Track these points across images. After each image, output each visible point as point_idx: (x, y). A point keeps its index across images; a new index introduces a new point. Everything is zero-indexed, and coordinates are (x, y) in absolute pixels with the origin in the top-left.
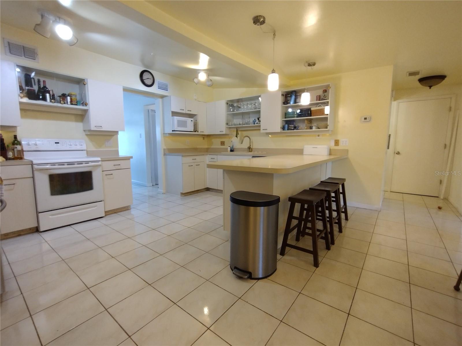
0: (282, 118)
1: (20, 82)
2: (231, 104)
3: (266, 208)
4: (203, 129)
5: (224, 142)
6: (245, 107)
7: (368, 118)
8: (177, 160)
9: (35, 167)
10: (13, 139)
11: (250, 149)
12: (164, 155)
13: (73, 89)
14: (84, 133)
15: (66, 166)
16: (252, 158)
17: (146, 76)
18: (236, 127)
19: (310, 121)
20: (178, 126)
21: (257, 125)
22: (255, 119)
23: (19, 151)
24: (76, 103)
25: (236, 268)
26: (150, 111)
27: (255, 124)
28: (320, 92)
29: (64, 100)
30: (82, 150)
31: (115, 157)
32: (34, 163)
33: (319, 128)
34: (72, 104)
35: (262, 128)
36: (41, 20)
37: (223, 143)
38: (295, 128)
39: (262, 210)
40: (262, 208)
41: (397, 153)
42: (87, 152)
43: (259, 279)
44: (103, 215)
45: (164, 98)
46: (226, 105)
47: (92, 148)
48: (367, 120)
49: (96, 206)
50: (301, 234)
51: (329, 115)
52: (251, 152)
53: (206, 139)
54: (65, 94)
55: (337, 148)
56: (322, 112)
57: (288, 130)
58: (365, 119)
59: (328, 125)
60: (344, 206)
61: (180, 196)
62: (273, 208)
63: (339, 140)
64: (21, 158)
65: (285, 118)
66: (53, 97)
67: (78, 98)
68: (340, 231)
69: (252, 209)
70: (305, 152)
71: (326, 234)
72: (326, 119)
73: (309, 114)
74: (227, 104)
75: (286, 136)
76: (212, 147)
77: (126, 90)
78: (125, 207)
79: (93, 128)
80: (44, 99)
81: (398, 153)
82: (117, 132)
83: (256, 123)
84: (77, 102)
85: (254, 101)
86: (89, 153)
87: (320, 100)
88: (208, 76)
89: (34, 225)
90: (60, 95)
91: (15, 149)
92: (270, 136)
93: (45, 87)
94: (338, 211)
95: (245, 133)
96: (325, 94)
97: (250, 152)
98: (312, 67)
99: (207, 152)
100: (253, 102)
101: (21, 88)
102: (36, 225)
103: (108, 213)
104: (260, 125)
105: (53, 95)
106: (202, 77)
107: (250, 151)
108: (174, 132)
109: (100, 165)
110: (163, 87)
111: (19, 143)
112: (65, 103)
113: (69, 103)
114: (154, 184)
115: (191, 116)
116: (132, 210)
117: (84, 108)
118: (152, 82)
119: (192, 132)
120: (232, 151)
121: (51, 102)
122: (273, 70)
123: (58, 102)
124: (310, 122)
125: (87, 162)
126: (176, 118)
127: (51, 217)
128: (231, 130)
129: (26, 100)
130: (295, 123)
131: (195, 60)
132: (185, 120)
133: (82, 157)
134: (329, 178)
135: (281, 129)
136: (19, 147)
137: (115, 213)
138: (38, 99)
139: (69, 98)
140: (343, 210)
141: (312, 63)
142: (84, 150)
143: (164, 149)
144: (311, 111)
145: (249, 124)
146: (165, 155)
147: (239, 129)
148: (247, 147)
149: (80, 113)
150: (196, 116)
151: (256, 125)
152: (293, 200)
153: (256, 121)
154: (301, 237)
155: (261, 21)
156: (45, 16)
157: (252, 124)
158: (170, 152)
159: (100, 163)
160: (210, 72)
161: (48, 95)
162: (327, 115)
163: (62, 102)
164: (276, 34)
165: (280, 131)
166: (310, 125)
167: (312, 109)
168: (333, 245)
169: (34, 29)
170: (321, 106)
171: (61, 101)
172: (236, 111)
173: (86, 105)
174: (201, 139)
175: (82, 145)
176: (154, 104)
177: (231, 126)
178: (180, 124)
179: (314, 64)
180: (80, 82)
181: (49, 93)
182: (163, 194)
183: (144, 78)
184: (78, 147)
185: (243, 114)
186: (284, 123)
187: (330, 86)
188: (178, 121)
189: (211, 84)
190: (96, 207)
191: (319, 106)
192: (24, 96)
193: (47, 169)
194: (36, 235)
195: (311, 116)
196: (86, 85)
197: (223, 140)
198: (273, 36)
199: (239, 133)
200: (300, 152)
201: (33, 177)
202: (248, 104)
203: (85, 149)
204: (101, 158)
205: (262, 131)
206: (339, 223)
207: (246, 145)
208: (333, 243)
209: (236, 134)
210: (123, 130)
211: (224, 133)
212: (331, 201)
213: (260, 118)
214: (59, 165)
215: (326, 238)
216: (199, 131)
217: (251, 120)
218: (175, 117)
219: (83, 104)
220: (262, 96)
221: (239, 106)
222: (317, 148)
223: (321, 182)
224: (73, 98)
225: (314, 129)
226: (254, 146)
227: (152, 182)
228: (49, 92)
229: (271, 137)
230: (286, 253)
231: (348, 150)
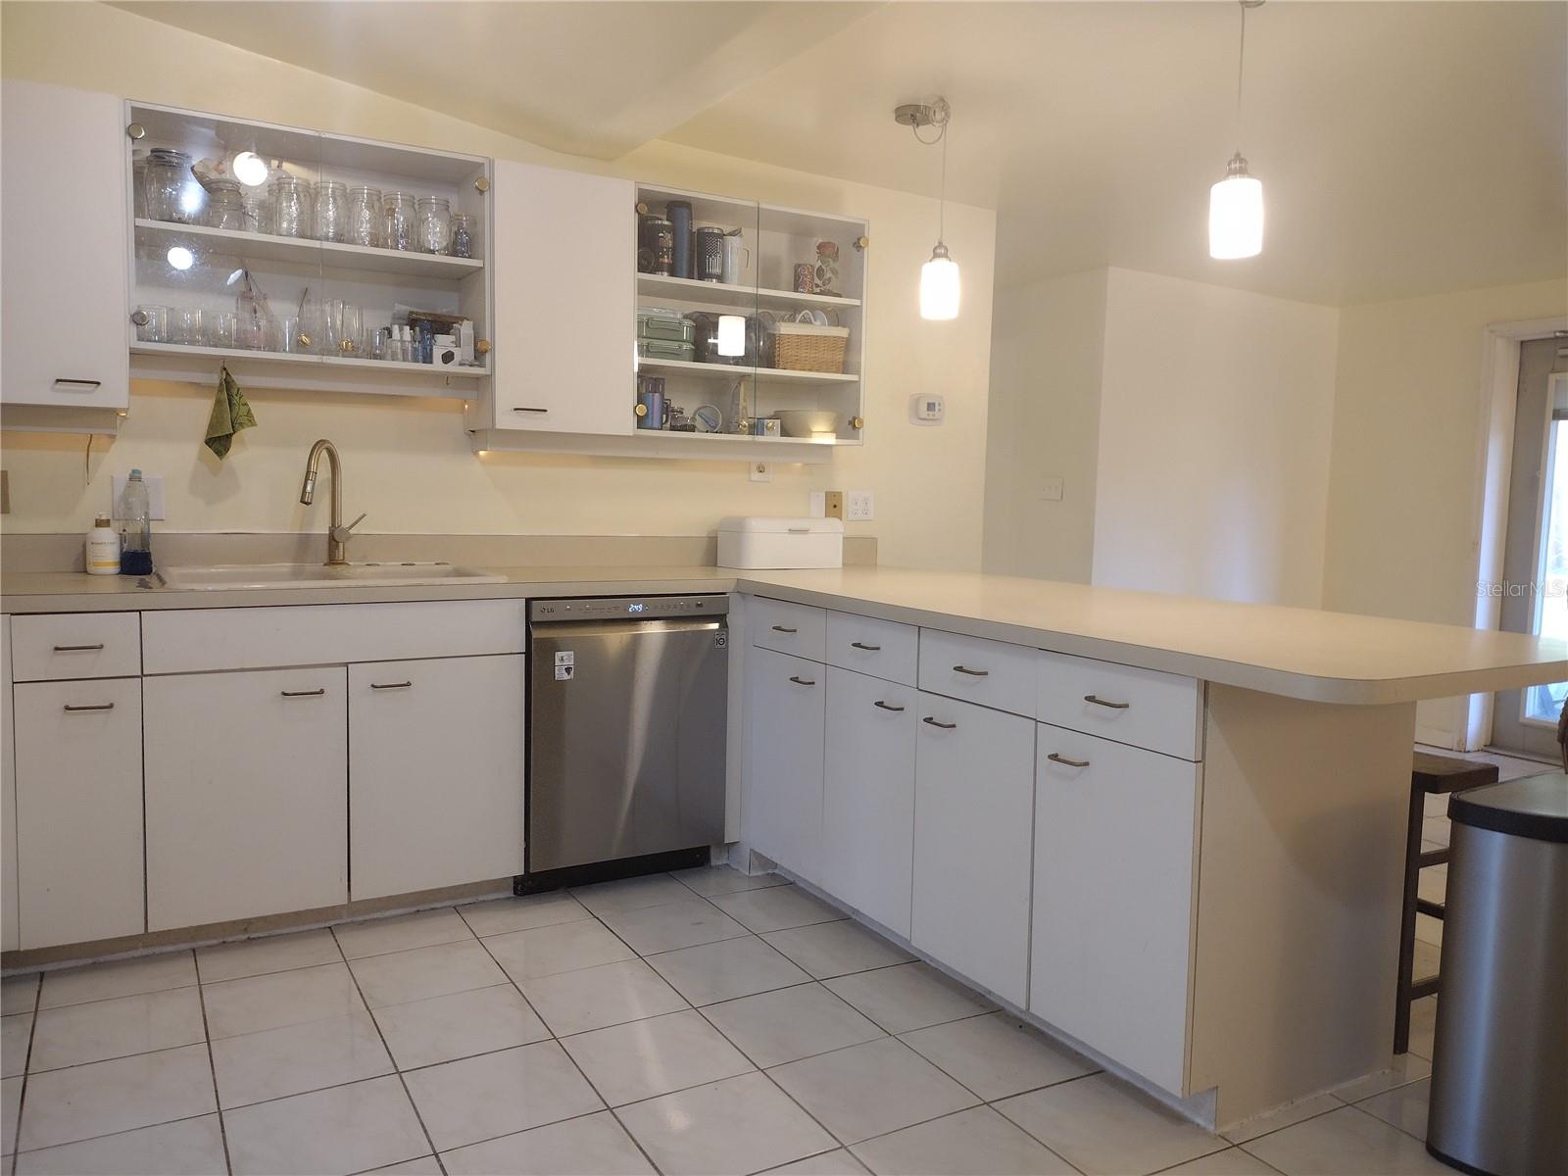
7: (940, 404)
18: (224, 358)
21: (450, 369)
33: (789, 433)
46: (127, 143)
48: (936, 413)
57: (668, 427)
58: (931, 406)
59: (861, 424)
63: (840, 493)
83: (438, 353)
87: (811, 292)
92: (482, 453)
96: (833, 264)
104: (473, 371)
107: (339, 554)
120: (137, 561)
128: (162, 376)
144: (771, 338)
147: (241, 380)
151: (438, 365)
165: (631, 434)
167: (779, 329)
170: (811, 323)
177: (171, 342)
179: (927, 119)
187: (867, 235)
191: (803, 321)
205: (506, 419)
209: (230, 422)
211: (101, 399)
222: (805, 531)
229: (483, 462)
231: (875, 540)
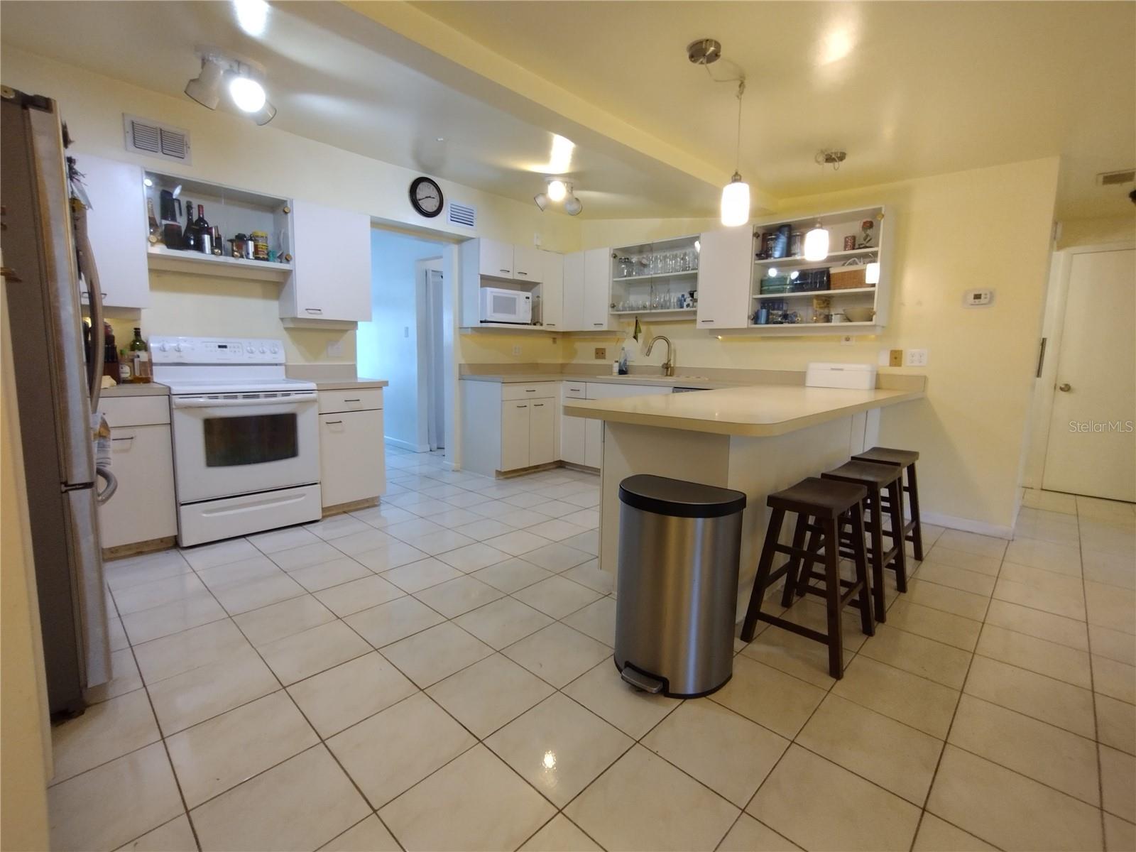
0: (754, 294)
1: (151, 210)
2: (623, 257)
3: (709, 520)
4: (555, 318)
5: (604, 349)
6: (660, 266)
7: (986, 294)
8: (490, 392)
9: (176, 400)
10: (132, 337)
11: (667, 368)
12: (459, 379)
13: (260, 224)
14: (281, 325)
15: (240, 401)
16: (673, 392)
17: (423, 191)
18: (636, 314)
19: (827, 301)
20: (494, 311)
21: (689, 309)
22: (683, 296)
23: (143, 364)
24: (266, 257)
25: (628, 665)
26: (430, 274)
27: (682, 307)
28: (855, 228)
29: (240, 248)
30: (276, 365)
31: (347, 383)
32: (173, 392)
33: (850, 320)
34: (257, 258)
35: (700, 317)
36: (201, 70)
37: (600, 353)
38: (786, 317)
39: (698, 526)
40: (700, 520)
41: (1062, 389)
42: (286, 369)
43: (685, 697)
44: (319, 516)
45: (465, 245)
46: (612, 259)
47: (298, 360)
48: (983, 300)
49: (304, 495)
50: (796, 588)
51: (877, 285)
52: (671, 375)
53: (559, 341)
54: (244, 236)
55: (896, 371)
56: (858, 278)
57: (767, 322)
58: (977, 297)
59: (874, 313)
60: (912, 521)
61: (494, 479)
62: (727, 521)
63: (901, 351)
64: (147, 380)
65: (761, 294)
66: (217, 243)
67: (271, 244)
68: (902, 587)
69: (674, 521)
70: (810, 381)
71: (864, 594)
72: (869, 297)
73: (823, 282)
74: (615, 257)
75: (762, 337)
76: (574, 362)
77: (378, 225)
78: (367, 500)
79: (301, 314)
80: (199, 247)
81: (1067, 388)
82: (354, 324)
83: (685, 304)
84: (268, 254)
85: (684, 251)
86: (291, 373)
87: (853, 249)
88: (571, 188)
89: (169, 532)
90: (233, 237)
91: (136, 360)
92: (720, 337)
93: (201, 220)
94: (896, 534)
95: (656, 330)
96: (869, 232)
97: (667, 375)
98: (836, 164)
99: (562, 373)
100: (679, 252)
101: (153, 223)
102: (173, 533)
103: (330, 512)
104: (694, 309)
105: (219, 239)
106: (557, 193)
107: (669, 373)
108: (484, 325)
109: (314, 401)
110: (465, 218)
111: (145, 347)
112: (242, 257)
113: (251, 256)
114: (435, 446)
115: (526, 286)
116: (382, 507)
117: (284, 266)
118: (437, 204)
119: (528, 324)
120: (622, 372)
121: (213, 253)
122: (737, 174)
123: (226, 255)
124: (825, 304)
125: (286, 393)
126: (491, 292)
127: (205, 515)
128: (622, 320)
129: (160, 249)
130: (785, 305)
131: (542, 151)
132: (513, 296)
133: (275, 380)
134: (875, 450)
135: (750, 321)
136: (143, 356)
137: (345, 512)
138: (184, 245)
139: (251, 244)
140: (910, 534)
141: (836, 153)
142: (280, 364)
143: (460, 365)
144: (829, 276)
145: (668, 308)
146: (461, 378)
147: (641, 319)
148: (661, 365)
149: (273, 278)
150: (538, 286)
151: (685, 309)
152: (778, 504)
153: (685, 300)
154: (795, 599)
155: (708, 53)
156: (208, 60)
157: (674, 308)
158: (475, 371)
159: (314, 395)
160: (575, 180)
161: (207, 238)
162: (873, 285)
163: (236, 253)
164: (746, 82)
165: (745, 326)
166: (826, 311)
167: (832, 271)
168: (880, 624)
169: (185, 92)
170: (857, 264)
171: (233, 251)
172: (635, 276)
173: (288, 260)
174: (547, 341)
175: (275, 353)
176: (441, 257)
177: (623, 311)
178: (501, 305)
179: (842, 157)
180: (277, 208)
181: (210, 234)
182: (453, 471)
183: (419, 197)
184: (268, 358)
185: (653, 282)
186: (758, 307)
187: (883, 212)
188: (495, 298)
189: (576, 209)
190: (303, 498)
191: (850, 264)
192: (158, 241)
193: (201, 407)
194: (173, 555)
195: (829, 288)
196: (289, 215)
197: (600, 345)
198: (738, 89)
199: (643, 328)
200: (797, 379)
201: (171, 424)
202: (665, 257)
203: (283, 361)
204: (317, 385)
205: (699, 325)
206: (899, 567)
207: (657, 358)
208: (881, 618)
209: (636, 333)
210: (368, 318)
211: (604, 328)
212: (880, 508)
213: (695, 293)
214: (226, 397)
215: (862, 604)
216: (545, 323)
217: (674, 297)
218: (489, 289)
219: (280, 257)
220: (702, 238)
221: (644, 261)
222: (841, 370)
223: (853, 458)
224: (260, 243)
225: (836, 322)
226: (680, 362)
227: (429, 443)
228: (209, 231)
229: (722, 341)
230: (756, 634)
231: (925, 378)
